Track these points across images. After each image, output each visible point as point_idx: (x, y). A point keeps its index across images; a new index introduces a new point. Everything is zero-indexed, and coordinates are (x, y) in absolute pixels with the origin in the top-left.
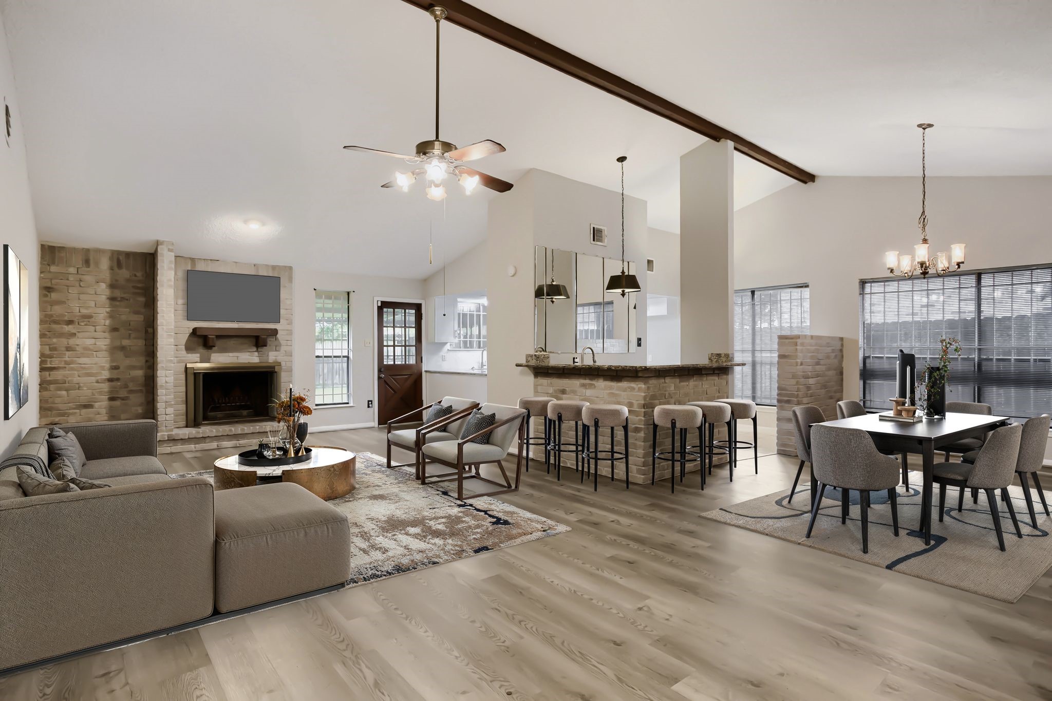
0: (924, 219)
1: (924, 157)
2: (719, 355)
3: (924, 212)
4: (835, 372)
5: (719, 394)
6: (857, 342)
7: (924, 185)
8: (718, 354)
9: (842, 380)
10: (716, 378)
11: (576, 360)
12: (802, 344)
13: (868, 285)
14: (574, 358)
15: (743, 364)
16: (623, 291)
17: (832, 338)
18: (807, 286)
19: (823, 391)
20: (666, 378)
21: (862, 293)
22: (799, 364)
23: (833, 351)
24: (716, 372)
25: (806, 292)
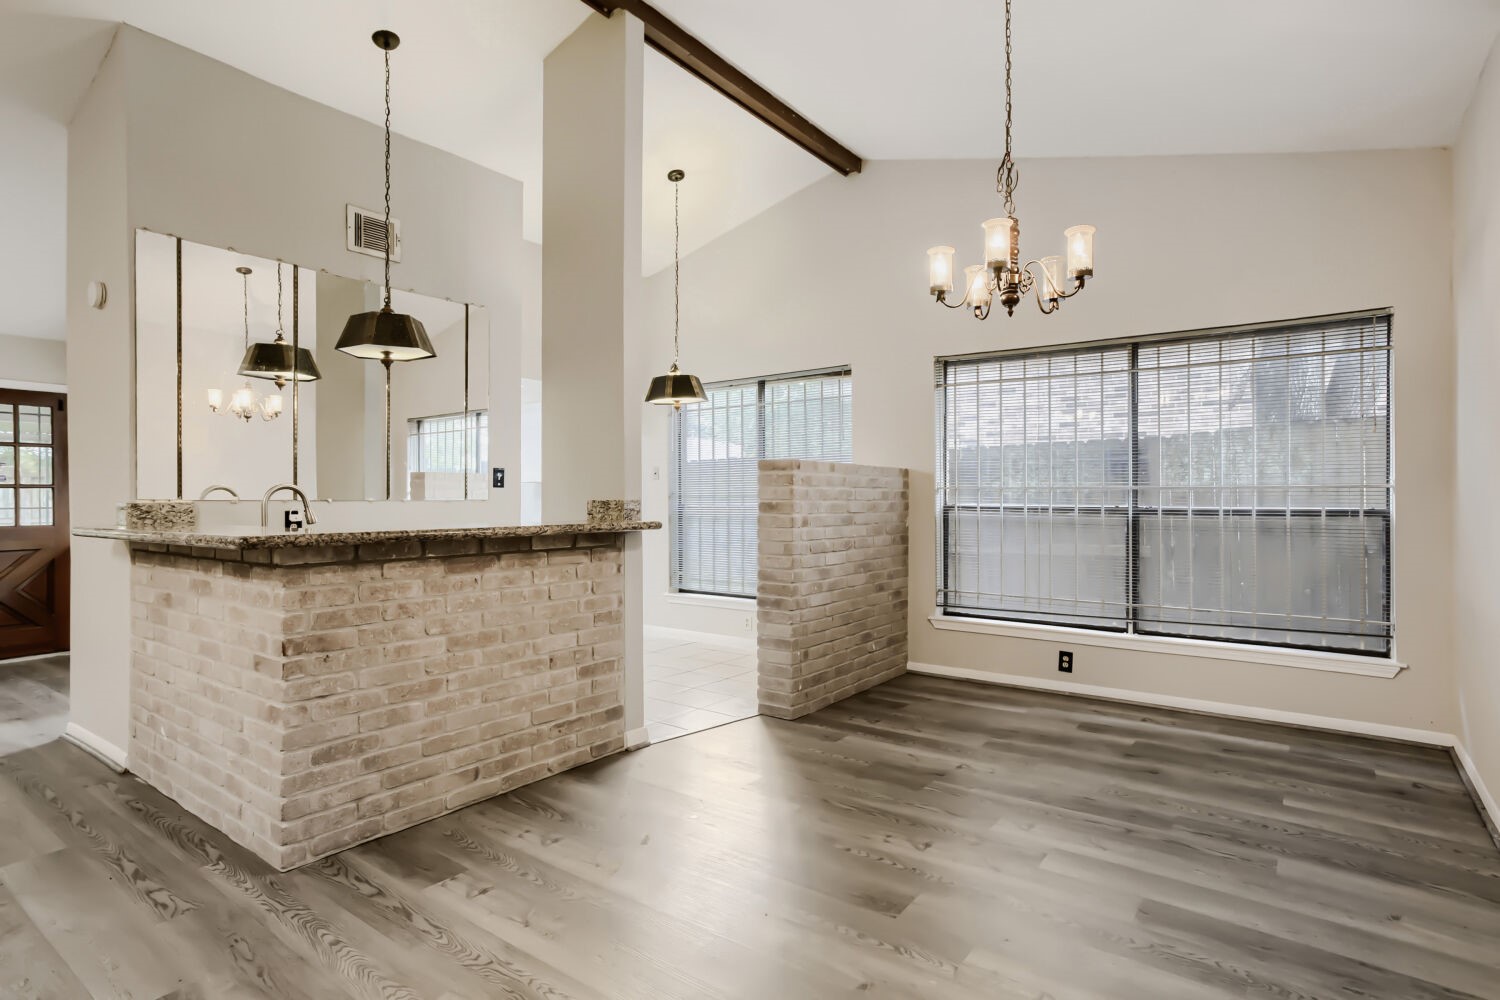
0: (1010, 170)
1: (1008, 20)
2: (606, 504)
3: (1008, 154)
4: (889, 538)
5: (593, 597)
6: (931, 478)
7: (1009, 88)
8: (604, 503)
9: (906, 552)
10: (584, 559)
11: (292, 518)
12: (807, 481)
13: (951, 370)
14: (287, 514)
15: (658, 526)
16: (387, 353)
17: (883, 470)
18: (848, 372)
19: (861, 578)
20: (386, 566)
21: (942, 385)
22: (799, 523)
23: (885, 496)
24: (581, 544)
25: (847, 385)
